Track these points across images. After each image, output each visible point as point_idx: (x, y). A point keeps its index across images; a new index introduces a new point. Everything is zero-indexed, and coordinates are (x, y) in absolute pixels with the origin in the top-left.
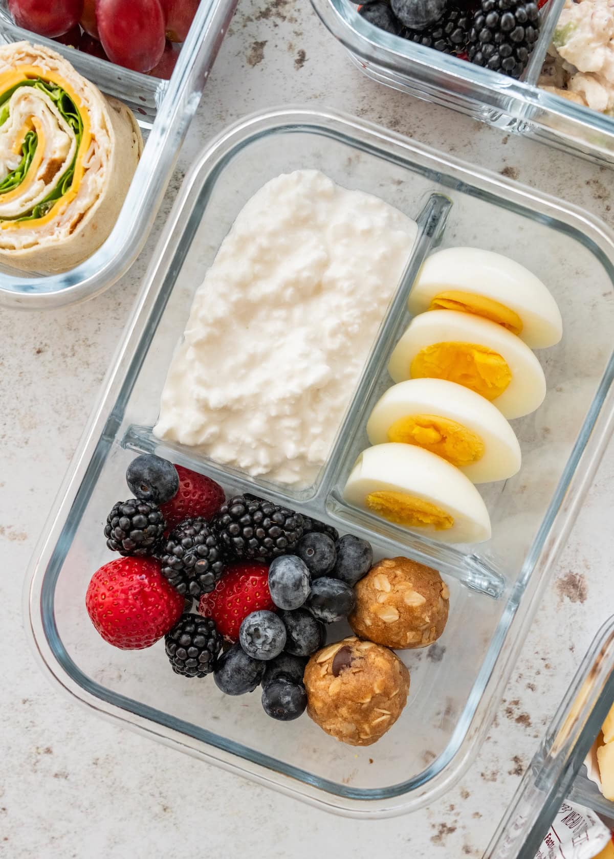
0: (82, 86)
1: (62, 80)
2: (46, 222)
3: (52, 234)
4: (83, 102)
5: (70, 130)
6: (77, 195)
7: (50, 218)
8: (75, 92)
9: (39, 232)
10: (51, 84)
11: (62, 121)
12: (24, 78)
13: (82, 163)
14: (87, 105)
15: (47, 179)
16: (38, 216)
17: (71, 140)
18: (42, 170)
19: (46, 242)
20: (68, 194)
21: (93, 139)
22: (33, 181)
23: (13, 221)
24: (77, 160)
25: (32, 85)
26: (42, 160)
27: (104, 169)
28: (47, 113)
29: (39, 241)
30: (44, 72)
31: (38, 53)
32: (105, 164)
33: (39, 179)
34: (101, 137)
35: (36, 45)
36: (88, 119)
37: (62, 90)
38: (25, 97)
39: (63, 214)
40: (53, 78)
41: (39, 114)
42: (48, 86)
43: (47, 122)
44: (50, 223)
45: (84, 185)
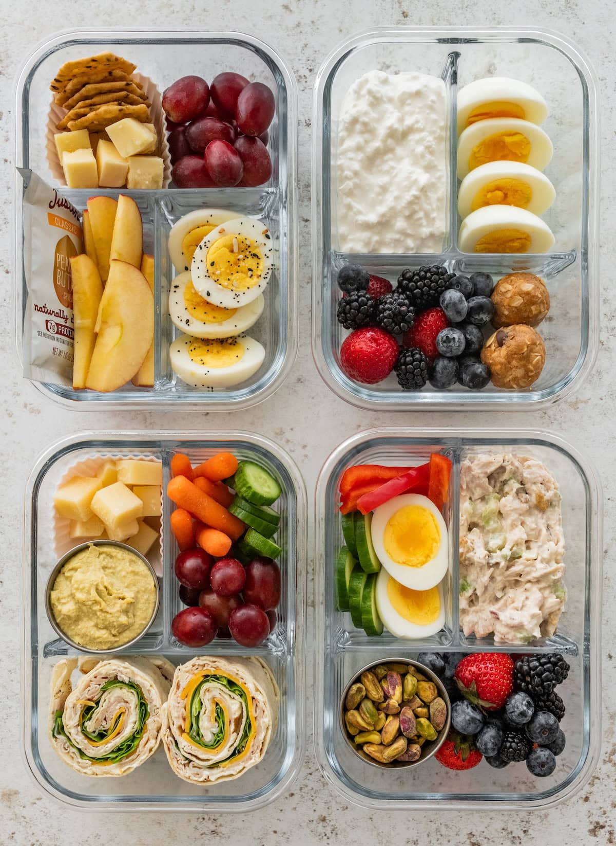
0: (237, 672)
1: (224, 672)
2: (245, 754)
3: (251, 759)
4: (241, 680)
5: (238, 698)
6: (257, 733)
7: (246, 752)
8: (234, 677)
9: (244, 761)
10: (218, 676)
11: (233, 695)
12: (202, 679)
13: (252, 714)
14: (244, 681)
15: (237, 730)
16: (239, 752)
17: (241, 703)
18: (233, 727)
19: (250, 764)
20: (251, 735)
21: (253, 698)
22: (230, 734)
23: (228, 761)
24: (250, 714)
25: (208, 681)
26: (230, 722)
27: (266, 713)
28: (222, 694)
29: (246, 766)
30: (212, 671)
31: (205, 662)
32: (265, 710)
33: (233, 733)
34: (259, 697)
35: (201, 658)
36: (247, 688)
37: (225, 678)
38: (208, 690)
39: (253, 746)
40: (218, 673)
41: (218, 696)
42: (216, 678)
43: (225, 698)
44: (248, 754)
45: (259, 726)
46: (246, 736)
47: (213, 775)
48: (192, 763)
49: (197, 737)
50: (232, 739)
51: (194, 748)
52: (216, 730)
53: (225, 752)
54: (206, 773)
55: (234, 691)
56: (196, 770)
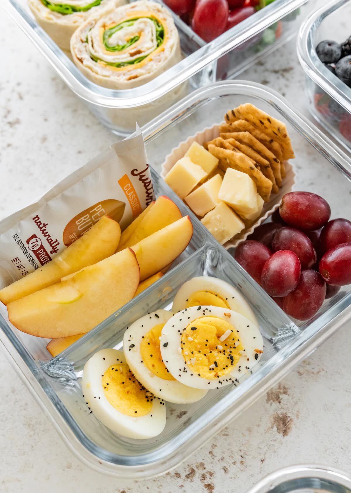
46: (132, 63)
47: (88, 60)
48: (86, 44)
49: (106, 36)
50: (124, 57)
51: (98, 38)
52: (121, 44)
53: (110, 57)
54: (86, 57)
55: (157, 39)
56: (84, 49)
